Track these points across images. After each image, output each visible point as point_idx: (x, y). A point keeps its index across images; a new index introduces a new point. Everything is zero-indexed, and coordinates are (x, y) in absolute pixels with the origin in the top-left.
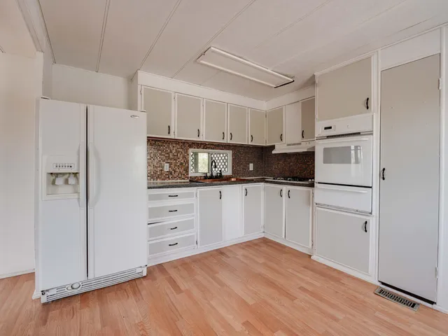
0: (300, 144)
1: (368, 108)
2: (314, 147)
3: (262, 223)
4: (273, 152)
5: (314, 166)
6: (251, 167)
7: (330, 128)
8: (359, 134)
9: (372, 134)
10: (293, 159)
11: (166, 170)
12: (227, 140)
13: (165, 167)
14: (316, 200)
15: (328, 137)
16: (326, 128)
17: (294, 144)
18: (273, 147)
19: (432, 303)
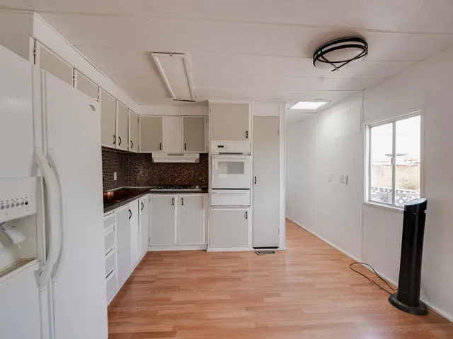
0: (183, 155)
1: (247, 137)
6: (115, 176)
8: (241, 154)
9: (250, 155)
12: (116, 146)
15: (220, 154)
16: (219, 147)
17: (176, 155)
19: (276, 248)
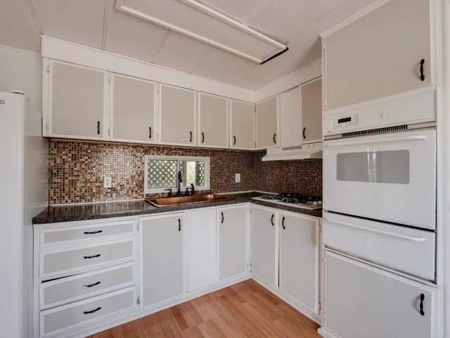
0: (300, 147)
1: (422, 78)
2: (321, 153)
3: (248, 260)
4: (264, 159)
5: (321, 180)
6: (238, 178)
7: (349, 119)
8: (404, 127)
9: (435, 127)
10: (292, 168)
11: (105, 186)
12: (197, 143)
13: (105, 182)
14: (325, 241)
15: (345, 135)
17: (292, 148)
18: (264, 152)
